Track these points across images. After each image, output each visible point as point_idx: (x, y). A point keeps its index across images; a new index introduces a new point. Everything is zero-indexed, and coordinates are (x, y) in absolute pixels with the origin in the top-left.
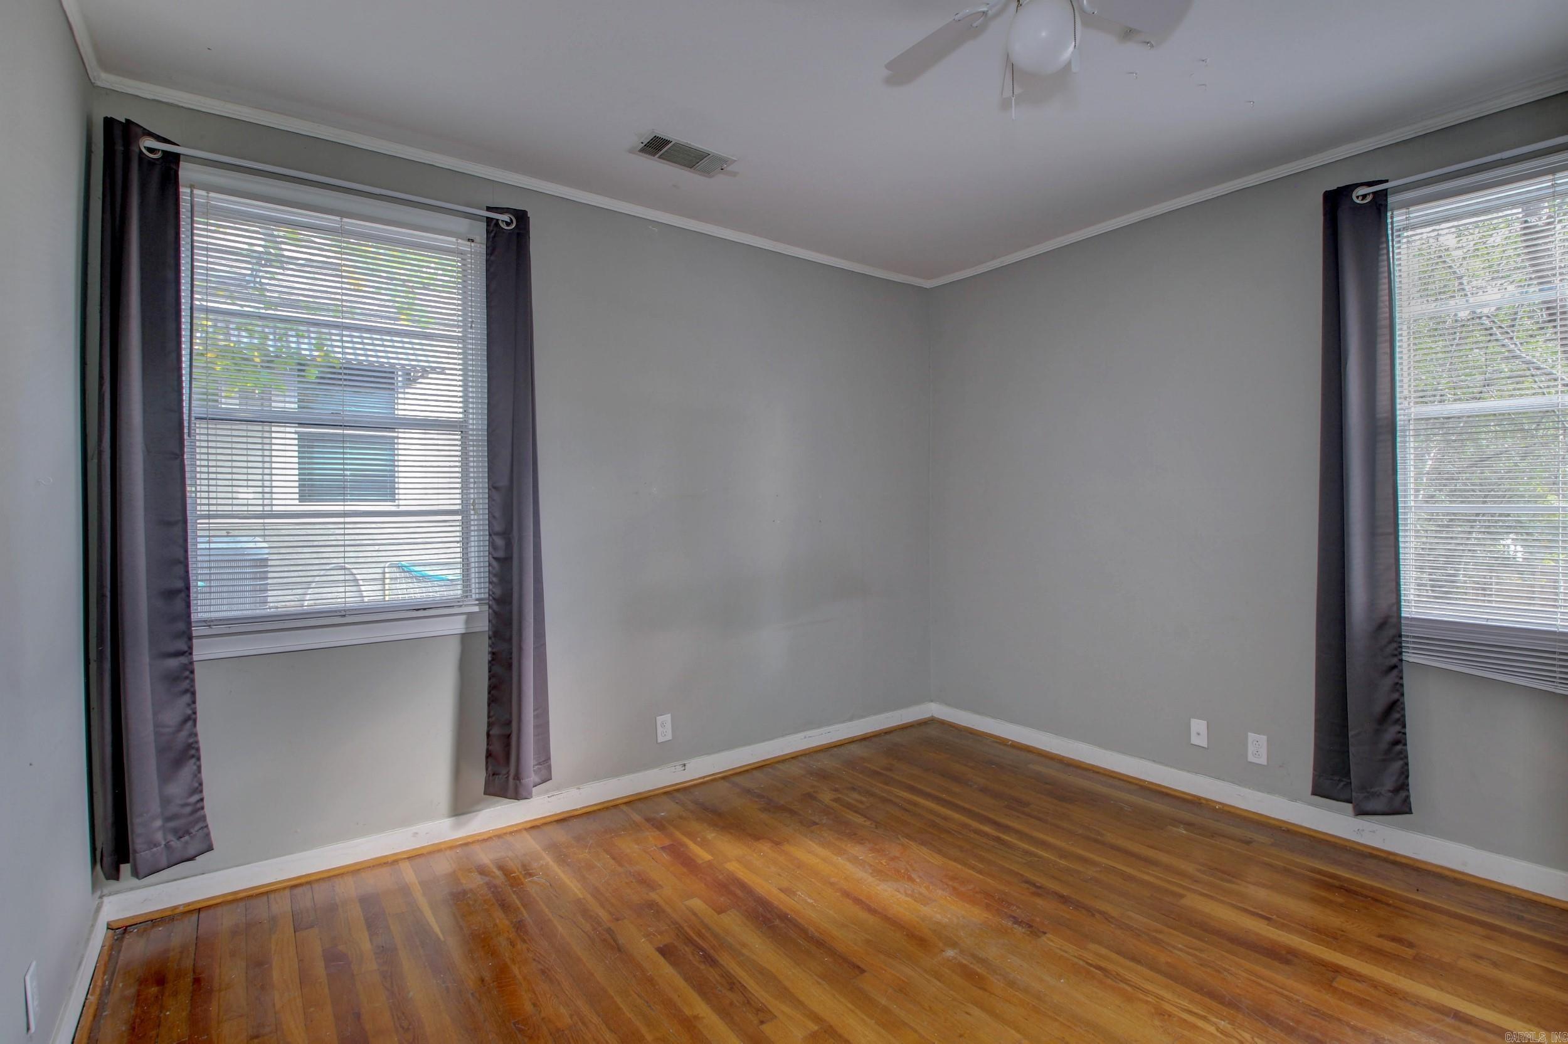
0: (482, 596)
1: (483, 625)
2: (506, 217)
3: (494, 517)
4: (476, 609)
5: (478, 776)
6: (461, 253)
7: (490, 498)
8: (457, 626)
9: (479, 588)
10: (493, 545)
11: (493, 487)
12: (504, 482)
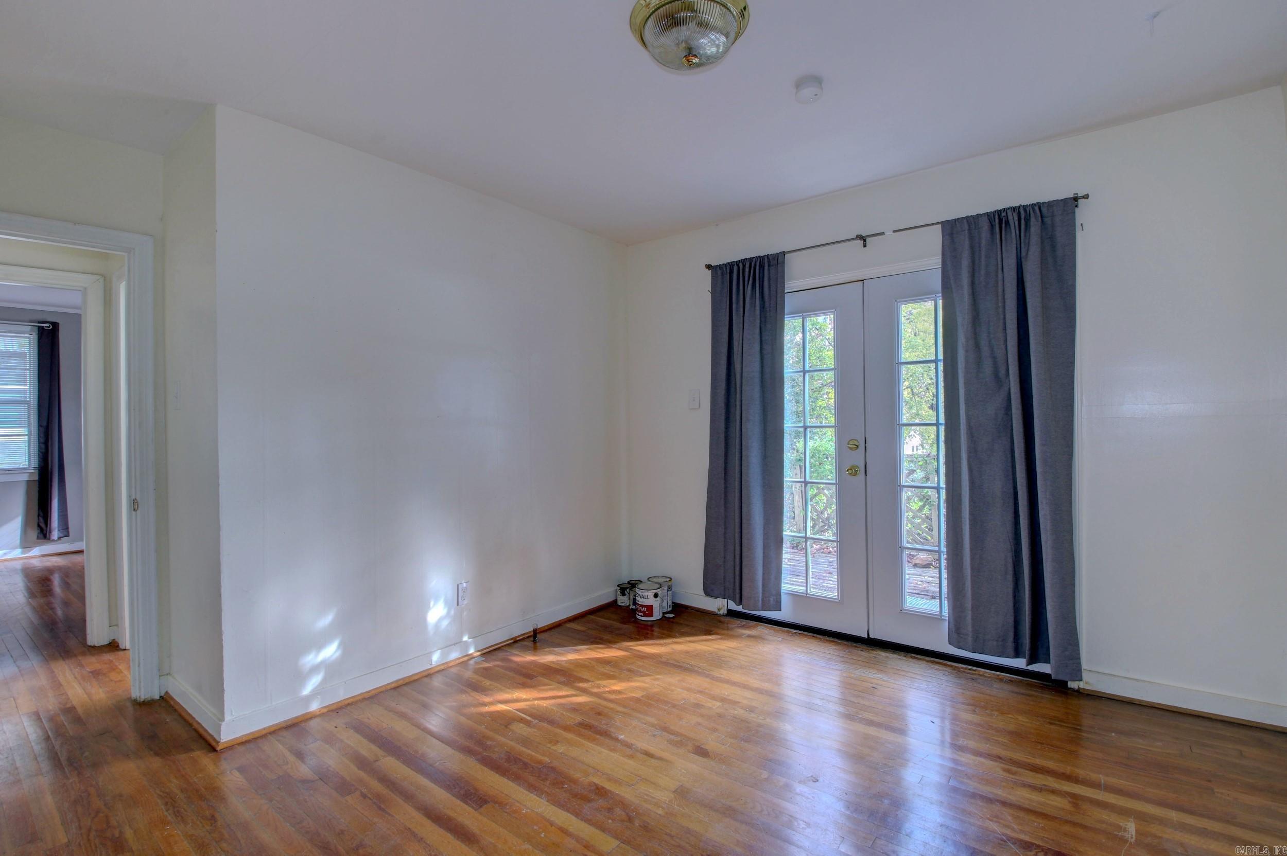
0: (36, 466)
1: (36, 478)
2: (48, 325)
3: (40, 437)
4: (33, 471)
5: (34, 534)
6: (29, 338)
7: (39, 430)
8: (25, 477)
9: (35, 463)
10: (40, 447)
11: (40, 426)
12: (45, 424)
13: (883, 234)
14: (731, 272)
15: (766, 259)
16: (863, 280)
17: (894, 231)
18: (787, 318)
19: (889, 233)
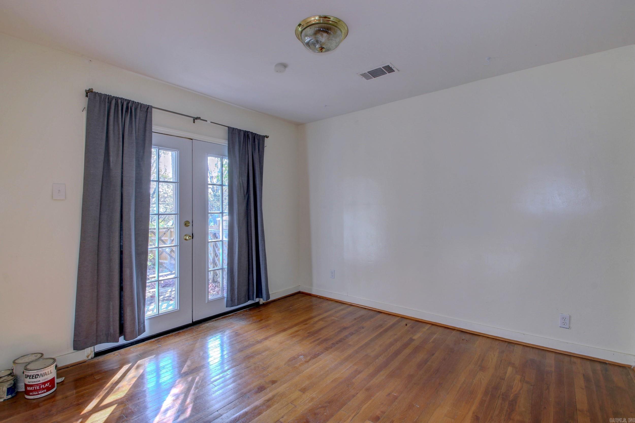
13: (206, 121)
14: (110, 103)
15: (140, 105)
16: (192, 139)
17: (211, 122)
18: (153, 147)
19: (209, 122)
